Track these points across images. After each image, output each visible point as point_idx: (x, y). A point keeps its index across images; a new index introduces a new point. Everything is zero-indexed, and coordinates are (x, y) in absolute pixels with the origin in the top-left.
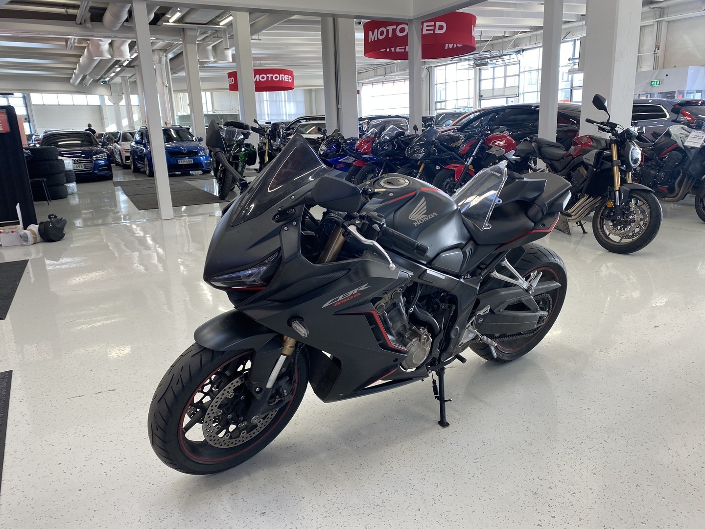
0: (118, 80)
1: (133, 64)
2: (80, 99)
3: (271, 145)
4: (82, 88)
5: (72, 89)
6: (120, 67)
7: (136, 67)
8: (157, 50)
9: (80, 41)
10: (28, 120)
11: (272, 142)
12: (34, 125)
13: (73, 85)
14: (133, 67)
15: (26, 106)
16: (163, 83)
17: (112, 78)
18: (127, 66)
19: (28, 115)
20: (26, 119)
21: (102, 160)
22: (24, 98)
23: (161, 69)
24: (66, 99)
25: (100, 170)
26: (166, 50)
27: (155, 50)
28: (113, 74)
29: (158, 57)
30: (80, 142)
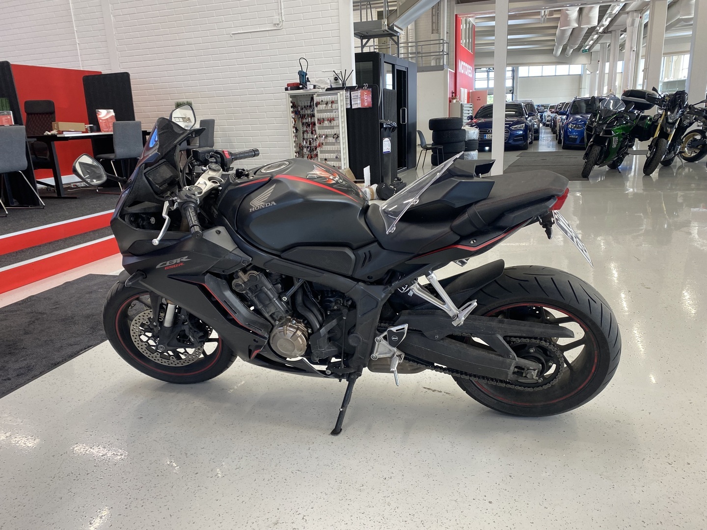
0: (597, 47)
1: (610, 30)
2: (562, 70)
3: (667, 118)
4: (564, 59)
5: (554, 60)
6: (597, 33)
7: (613, 33)
8: (632, 11)
9: (551, 13)
10: (512, 92)
11: (669, 113)
12: (516, 96)
13: (555, 56)
14: (610, 32)
15: (513, 79)
16: (631, 48)
17: (592, 46)
18: (604, 32)
19: (513, 87)
20: (510, 91)
21: (521, 130)
22: (513, 71)
23: (632, 32)
24: (549, 70)
25: (515, 141)
26: (642, 10)
27: (630, 11)
28: (591, 42)
29: (631, 20)
30: (514, 113)
